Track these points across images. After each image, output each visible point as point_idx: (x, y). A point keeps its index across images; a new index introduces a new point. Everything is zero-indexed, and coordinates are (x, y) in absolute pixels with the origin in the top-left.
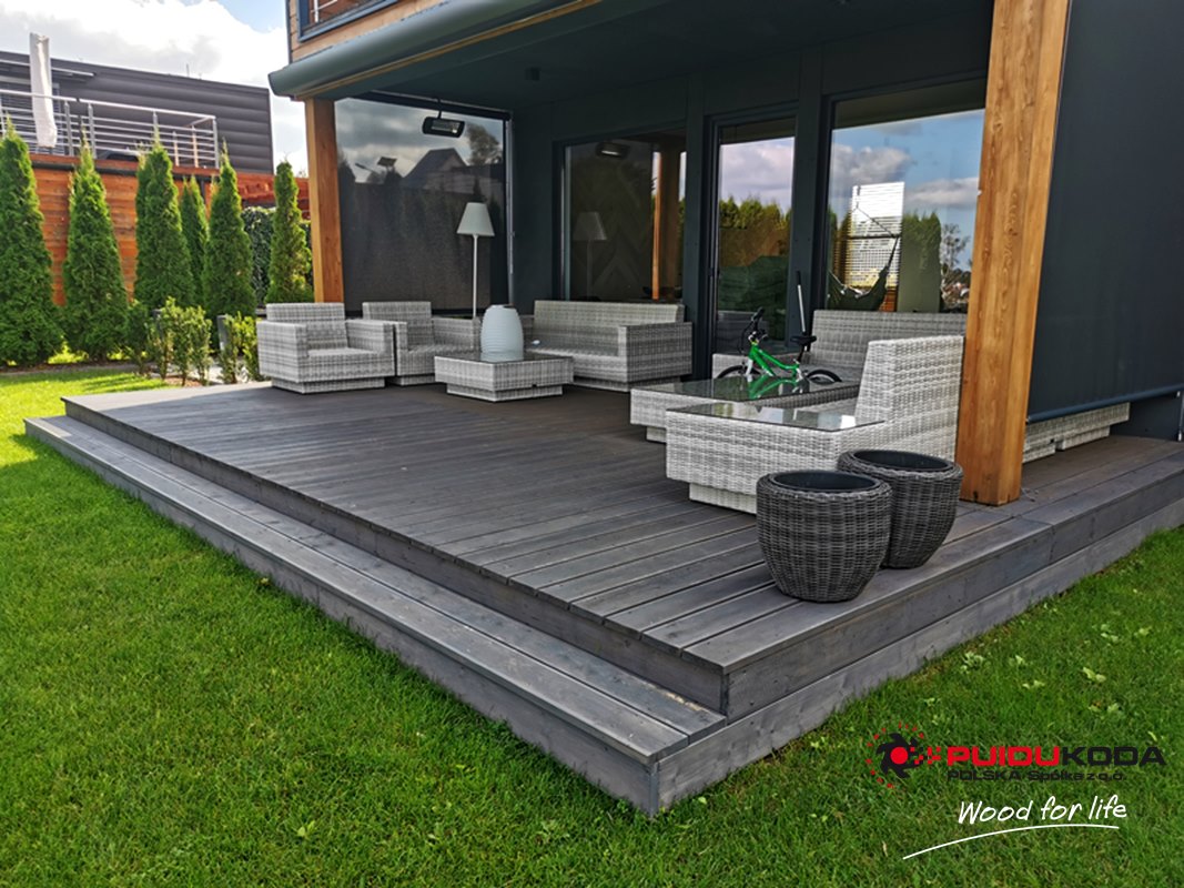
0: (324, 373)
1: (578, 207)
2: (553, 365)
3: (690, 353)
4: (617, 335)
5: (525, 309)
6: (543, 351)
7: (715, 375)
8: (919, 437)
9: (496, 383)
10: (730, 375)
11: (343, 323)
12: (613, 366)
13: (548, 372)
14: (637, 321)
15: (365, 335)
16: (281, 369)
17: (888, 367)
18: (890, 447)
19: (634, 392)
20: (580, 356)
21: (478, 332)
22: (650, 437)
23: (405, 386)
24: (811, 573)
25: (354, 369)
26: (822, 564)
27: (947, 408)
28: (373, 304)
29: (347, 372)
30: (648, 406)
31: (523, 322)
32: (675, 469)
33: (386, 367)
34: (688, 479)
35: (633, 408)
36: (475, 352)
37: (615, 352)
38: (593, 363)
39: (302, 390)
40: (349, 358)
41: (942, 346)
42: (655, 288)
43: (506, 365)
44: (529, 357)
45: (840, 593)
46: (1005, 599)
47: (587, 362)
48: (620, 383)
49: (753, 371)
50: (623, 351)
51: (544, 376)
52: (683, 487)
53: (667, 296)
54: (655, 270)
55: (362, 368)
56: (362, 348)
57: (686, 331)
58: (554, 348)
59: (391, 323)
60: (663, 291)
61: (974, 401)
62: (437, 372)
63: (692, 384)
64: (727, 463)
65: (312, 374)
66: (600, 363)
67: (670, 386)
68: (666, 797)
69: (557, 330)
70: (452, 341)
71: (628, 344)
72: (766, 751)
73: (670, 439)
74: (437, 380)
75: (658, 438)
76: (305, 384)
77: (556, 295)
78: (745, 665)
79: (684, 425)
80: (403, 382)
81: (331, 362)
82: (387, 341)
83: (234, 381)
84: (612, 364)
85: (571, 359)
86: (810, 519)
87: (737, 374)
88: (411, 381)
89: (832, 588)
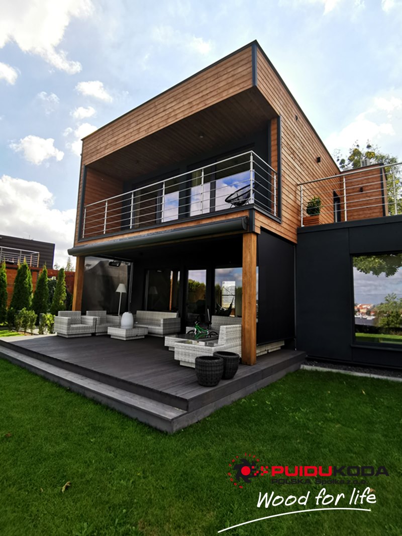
0: (74, 332)
1: (150, 285)
2: (143, 329)
3: (180, 326)
4: (160, 321)
5: (134, 313)
6: (139, 325)
7: (187, 333)
8: (233, 348)
9: (126, 335)
10: (191, 333)
11: (80, 317)
12: (159, 330)
13: (141, 332)
14: (166, 317)
15: (86, 321)
16: (61, 330)
17: (225, 332)
18: (226, 351)
19: (166, 337)
20: (150, 327)
21: (120, 320)
22: (170, 349)
23: (98, 336)
24: (207, 379)
25: (83, 330)
26: (209, 377)
27: (239, 342)
28: (90, 311)
29: (81, 331)
30: (170, 341)
31: (134, 316)
32: (176, 357)
33: (93, 330)
34: (180, 360)
35: (165, 342)
36: (119, 326)
37: (160, 326)
38: (153, 329)
39: (67, 337)
40: (82, 327)
41: (236, 327)
42: (170, 307)
43: (129, 330)
44: (134, 327)
45: (213, 384)
46: (251, 388)
47: (152, 328)
48: (161, 335)
49: (196, 332)
50: (162, 325)
51: (140, 332)
52: (179, 362)
53: (173, 311)
54: (171, 302)
55: (86, 330)
56: (85, 324)
57: (179, 320)
58: (142, 324)
59: (95, 317)
60: (172, 309)
61: (245, 340)
62: (108, 331)
63: (180, 335)
64: (189, 355)
65: (71, 332)
66: (155, 329)
67: (175, 336)
68: (175, 429)
69: (143, 319)
70: (112, 322)
71: (164, 324)
72: (197, 421)
73: (176, 350)
74: (108, 334)
75: (172, 350)
76: (68, 335)
77: (143, 309)
78: (192, 399)
79: (179, 346)
80: (97, 334)
81: (77, 328)
82: (94, 322)
83: (43, 334)
84: (159, 329)
85: (147, 328)
86: (206, 367)
87: (192, 332)
88: (99, 334)
89: (211, 383)
